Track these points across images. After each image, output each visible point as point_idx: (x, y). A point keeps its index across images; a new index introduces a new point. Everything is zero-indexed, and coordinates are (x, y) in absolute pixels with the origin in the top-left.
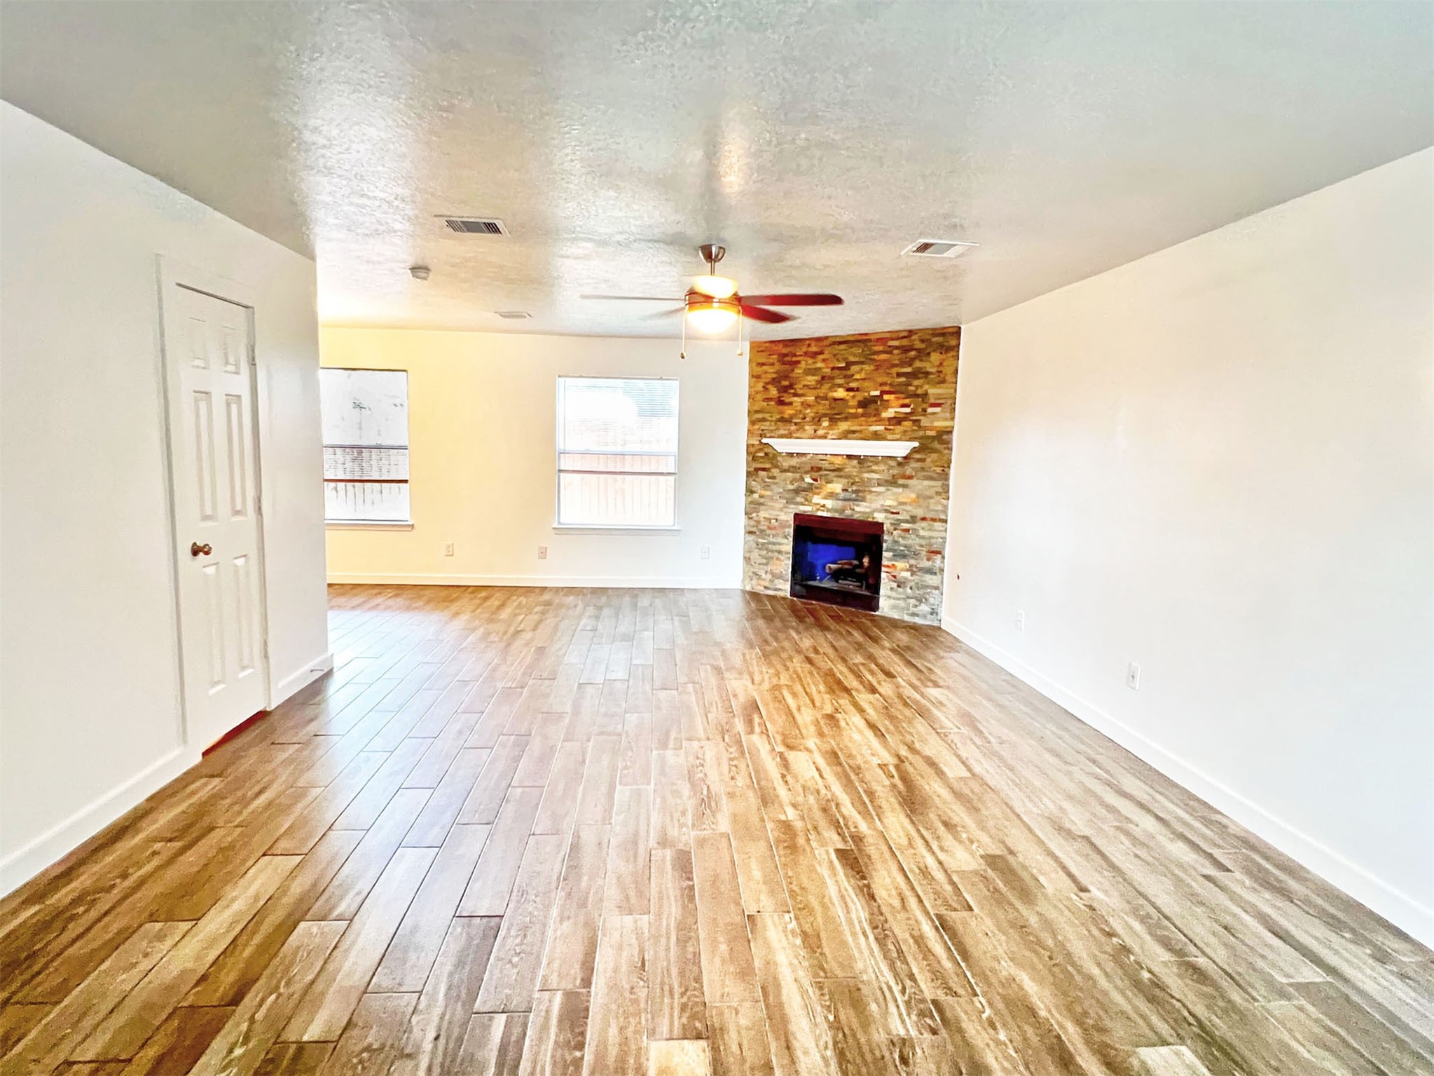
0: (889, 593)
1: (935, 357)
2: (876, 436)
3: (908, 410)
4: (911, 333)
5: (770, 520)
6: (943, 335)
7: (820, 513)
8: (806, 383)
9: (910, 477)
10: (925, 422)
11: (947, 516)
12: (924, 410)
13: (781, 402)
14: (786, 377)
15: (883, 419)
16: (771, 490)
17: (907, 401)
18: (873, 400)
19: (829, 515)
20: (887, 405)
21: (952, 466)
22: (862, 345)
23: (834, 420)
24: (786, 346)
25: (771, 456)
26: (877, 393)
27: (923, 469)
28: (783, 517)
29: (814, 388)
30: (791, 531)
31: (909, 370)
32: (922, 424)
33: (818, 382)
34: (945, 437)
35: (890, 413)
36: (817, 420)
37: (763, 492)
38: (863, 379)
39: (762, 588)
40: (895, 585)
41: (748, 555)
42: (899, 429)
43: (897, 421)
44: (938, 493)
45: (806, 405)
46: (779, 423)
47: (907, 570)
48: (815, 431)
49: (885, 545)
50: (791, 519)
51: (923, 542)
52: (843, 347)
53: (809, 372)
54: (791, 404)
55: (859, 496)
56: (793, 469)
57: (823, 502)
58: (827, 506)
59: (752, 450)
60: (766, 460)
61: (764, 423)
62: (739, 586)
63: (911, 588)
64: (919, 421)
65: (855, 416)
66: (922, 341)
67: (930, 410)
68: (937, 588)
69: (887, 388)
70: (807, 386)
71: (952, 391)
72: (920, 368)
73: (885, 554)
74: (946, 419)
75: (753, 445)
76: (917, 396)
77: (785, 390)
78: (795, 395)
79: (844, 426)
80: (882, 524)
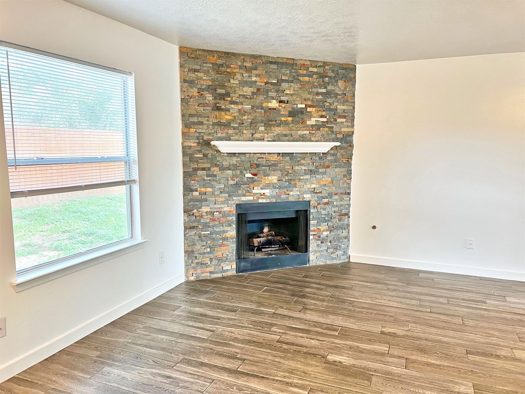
0: (317, 249)
1: (341, 83)
2: (303, 139)
3: (325, 120)
4: (325, 64)
5: (212, 213)
6: (345, 69)
7: (260, 201)
8: (241, 93)
9: (328, 167)
10: (336, 129)
11: (350, 190)
12: (336, 120)
13: (219, 109)
14: (223, 86)
15: (308, 126)
16: (212, 187)
17: (324, 113)
18: (302, 112)
19: (268, 201)
20: (310, 116)
21: (353, 158)
22: (290, 68)
23: (268, 124)
24: (220, 57)
25: (210, 156)
26: (303, 106)
27: (335, 161)
28: (226, 209)
29: (251, 98)
30: (234, 218)
31: (324, 91)
32: (334, 130)
33: (253, 93)
34: (348, 138)
35: (312, 121)
36: (253, 124)
37: (203, 190)
38: (291, 95)
39: (208, 274)
40: (319, 242)
41: (190, 249)
42: (319, 133)
43: (318, 127)
44: (345, 176)
45: (242, 112)
46: (216, 127)
47: (327, 230)
48: (253, 134)
49: (311, 216)
50: (233, 209)
51: (336, 209)
52: (275, 66)
53: (243, 83)
54: (228, 110)
55: (291, 184)
56: (234, 167)
57: (263, 191)
58: (266, 194)
59: (189, 152)
60: (205, 161)
61: (201, 127)
62: (182, 279)
63: (330, 242)
64: (332, 128)
65: (286, 123)
66: (333, 71)
67: (339, 120)
68: (346, 238)
69: (309, 103)
70: (244, 96)
71: (352, 108)
72: (332, 91)
73: (312, 222)
74: (348, 127)
75: (190, 147)
76: (331, 110)
77: (222, 97)
78: (232, 102)
79: (278, 130)
80: (309, 202)
